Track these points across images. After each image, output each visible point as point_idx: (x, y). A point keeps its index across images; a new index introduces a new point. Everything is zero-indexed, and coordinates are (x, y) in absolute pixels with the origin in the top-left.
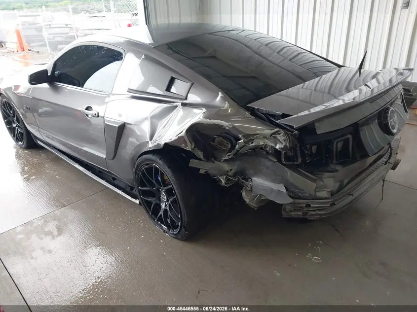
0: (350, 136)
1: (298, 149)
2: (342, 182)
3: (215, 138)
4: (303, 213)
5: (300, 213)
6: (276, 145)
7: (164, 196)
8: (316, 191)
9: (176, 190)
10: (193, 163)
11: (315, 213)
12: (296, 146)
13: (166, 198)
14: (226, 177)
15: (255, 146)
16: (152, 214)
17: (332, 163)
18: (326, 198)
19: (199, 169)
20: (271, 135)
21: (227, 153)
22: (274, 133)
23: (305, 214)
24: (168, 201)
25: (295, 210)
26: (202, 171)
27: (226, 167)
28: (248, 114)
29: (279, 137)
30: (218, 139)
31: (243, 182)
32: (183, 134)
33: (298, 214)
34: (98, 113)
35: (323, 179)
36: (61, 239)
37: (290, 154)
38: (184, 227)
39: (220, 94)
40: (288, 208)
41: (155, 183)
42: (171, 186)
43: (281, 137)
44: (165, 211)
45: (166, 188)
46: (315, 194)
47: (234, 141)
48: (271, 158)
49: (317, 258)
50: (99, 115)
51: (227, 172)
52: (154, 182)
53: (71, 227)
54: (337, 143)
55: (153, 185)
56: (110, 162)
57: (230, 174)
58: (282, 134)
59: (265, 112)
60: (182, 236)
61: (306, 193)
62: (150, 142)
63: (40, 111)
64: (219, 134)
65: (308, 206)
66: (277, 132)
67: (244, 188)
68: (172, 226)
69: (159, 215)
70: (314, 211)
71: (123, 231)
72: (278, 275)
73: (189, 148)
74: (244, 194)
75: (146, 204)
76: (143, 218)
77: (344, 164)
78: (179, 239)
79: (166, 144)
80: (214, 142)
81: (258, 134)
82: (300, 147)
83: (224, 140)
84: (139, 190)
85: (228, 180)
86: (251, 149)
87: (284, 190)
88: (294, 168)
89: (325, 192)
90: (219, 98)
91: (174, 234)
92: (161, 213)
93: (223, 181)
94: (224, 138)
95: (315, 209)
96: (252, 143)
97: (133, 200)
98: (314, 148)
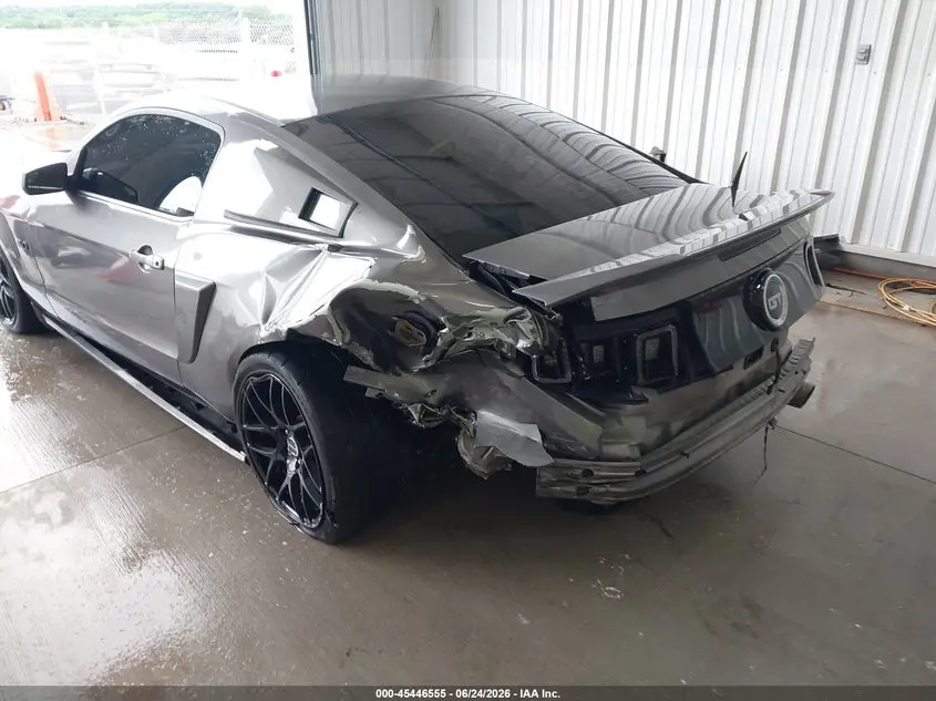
0: (671, 328)
1: (566, 350)
2: (666, 426)
3: (395, 322)
4: (579, 489)
5: (572, 489)
6: (517, 343)
7: (293, 445)
8: (601, 444)
9: (314, 433)
10: (353, 375)
11: (603, 489)
12: (561, 345)
13: (296, 449)
14: (423, 408)
15: (476, 342)
16: (269, 482)
17: (635, 384)
18: (628, 459)
19: (365, 388)
20: (506, 319)
21: (423, 355)
22: (513, 316)
23: (583, 490)
24: (300, 456)
25: (559, 482)
26: (370, 394)
27: (424, 385)
28: (463, 274)
29: (520, 324)
30: (401, 324)
31: (459, 420)
32: (324, 310)
33: (566, 492)
34: (163, 262)
35: (623, 419)
36: (68, 532)
37: (551, 361)
38: (331, 514)
39: (409, 230)
40: (546, 477)
41: (274, 416)
42: (303, 424)
43: (525, 325)
44: (295, 479)
45: (295, 427)
46: (600, 448)
47: (433, 330)
48: (512, 370)
49: (612, 589)
50: (166, 265)
51: (426, 396)
52: (272, 412)
53: (92, 506)
54: (644, 342)
55: (270, 421)
56: (186, 367)
57: (432, 400)
58: (528, 319)
59: (497, 272)
60: (326, 534)
61: (582, 445)
62: (263, 327)
63: (62, 253)
64: (401, 314)
65: (588, 473)
66: (520, 313)
67: (462, 432)
68: (307, 511)
69: (284, 486)
70: (601, 484)
71: (204, 519)
72: (525, 622)
73: (337, 341)
74: (461, 445)
75: (257, 462)
76: (251, 493)
77: (662, 387)
78: (322, 540)
79: (291, 331)
80: (393, 330)
81: (479, 317)
82: (569, 348)
83: (412, 327)
84: (243, 431)
85: (426, 414)
86: (470, 347)
87: (537, 438)
88: (559, 392)
89: (624, 446)
90: (406, 237)
91: (312, 529)
92: (287, 482)
93: (416, 417)
94: (413, 322)
95: (604, 481)
96: (470, 335)
97: (233, 452)
98: (598, 351)
